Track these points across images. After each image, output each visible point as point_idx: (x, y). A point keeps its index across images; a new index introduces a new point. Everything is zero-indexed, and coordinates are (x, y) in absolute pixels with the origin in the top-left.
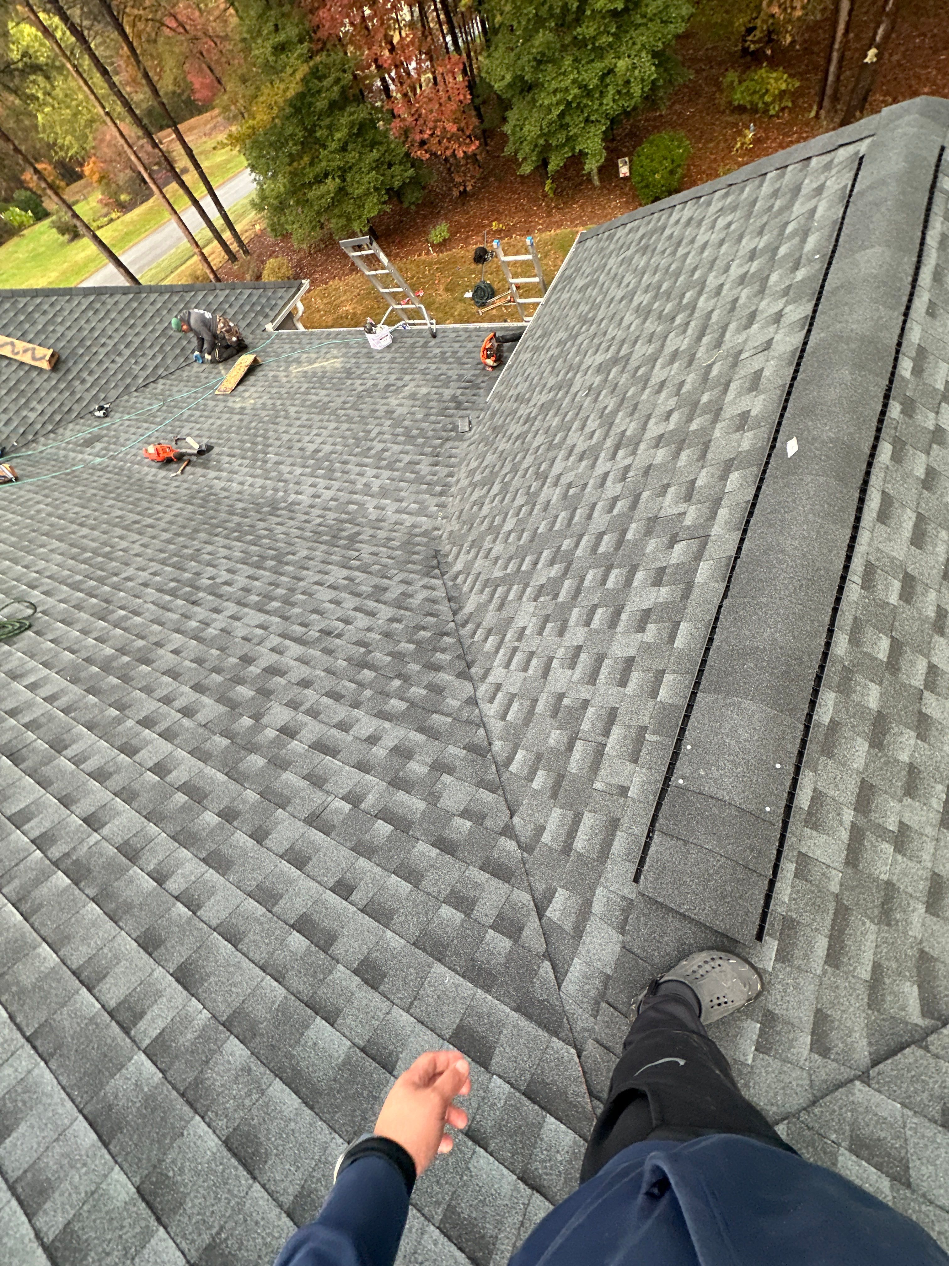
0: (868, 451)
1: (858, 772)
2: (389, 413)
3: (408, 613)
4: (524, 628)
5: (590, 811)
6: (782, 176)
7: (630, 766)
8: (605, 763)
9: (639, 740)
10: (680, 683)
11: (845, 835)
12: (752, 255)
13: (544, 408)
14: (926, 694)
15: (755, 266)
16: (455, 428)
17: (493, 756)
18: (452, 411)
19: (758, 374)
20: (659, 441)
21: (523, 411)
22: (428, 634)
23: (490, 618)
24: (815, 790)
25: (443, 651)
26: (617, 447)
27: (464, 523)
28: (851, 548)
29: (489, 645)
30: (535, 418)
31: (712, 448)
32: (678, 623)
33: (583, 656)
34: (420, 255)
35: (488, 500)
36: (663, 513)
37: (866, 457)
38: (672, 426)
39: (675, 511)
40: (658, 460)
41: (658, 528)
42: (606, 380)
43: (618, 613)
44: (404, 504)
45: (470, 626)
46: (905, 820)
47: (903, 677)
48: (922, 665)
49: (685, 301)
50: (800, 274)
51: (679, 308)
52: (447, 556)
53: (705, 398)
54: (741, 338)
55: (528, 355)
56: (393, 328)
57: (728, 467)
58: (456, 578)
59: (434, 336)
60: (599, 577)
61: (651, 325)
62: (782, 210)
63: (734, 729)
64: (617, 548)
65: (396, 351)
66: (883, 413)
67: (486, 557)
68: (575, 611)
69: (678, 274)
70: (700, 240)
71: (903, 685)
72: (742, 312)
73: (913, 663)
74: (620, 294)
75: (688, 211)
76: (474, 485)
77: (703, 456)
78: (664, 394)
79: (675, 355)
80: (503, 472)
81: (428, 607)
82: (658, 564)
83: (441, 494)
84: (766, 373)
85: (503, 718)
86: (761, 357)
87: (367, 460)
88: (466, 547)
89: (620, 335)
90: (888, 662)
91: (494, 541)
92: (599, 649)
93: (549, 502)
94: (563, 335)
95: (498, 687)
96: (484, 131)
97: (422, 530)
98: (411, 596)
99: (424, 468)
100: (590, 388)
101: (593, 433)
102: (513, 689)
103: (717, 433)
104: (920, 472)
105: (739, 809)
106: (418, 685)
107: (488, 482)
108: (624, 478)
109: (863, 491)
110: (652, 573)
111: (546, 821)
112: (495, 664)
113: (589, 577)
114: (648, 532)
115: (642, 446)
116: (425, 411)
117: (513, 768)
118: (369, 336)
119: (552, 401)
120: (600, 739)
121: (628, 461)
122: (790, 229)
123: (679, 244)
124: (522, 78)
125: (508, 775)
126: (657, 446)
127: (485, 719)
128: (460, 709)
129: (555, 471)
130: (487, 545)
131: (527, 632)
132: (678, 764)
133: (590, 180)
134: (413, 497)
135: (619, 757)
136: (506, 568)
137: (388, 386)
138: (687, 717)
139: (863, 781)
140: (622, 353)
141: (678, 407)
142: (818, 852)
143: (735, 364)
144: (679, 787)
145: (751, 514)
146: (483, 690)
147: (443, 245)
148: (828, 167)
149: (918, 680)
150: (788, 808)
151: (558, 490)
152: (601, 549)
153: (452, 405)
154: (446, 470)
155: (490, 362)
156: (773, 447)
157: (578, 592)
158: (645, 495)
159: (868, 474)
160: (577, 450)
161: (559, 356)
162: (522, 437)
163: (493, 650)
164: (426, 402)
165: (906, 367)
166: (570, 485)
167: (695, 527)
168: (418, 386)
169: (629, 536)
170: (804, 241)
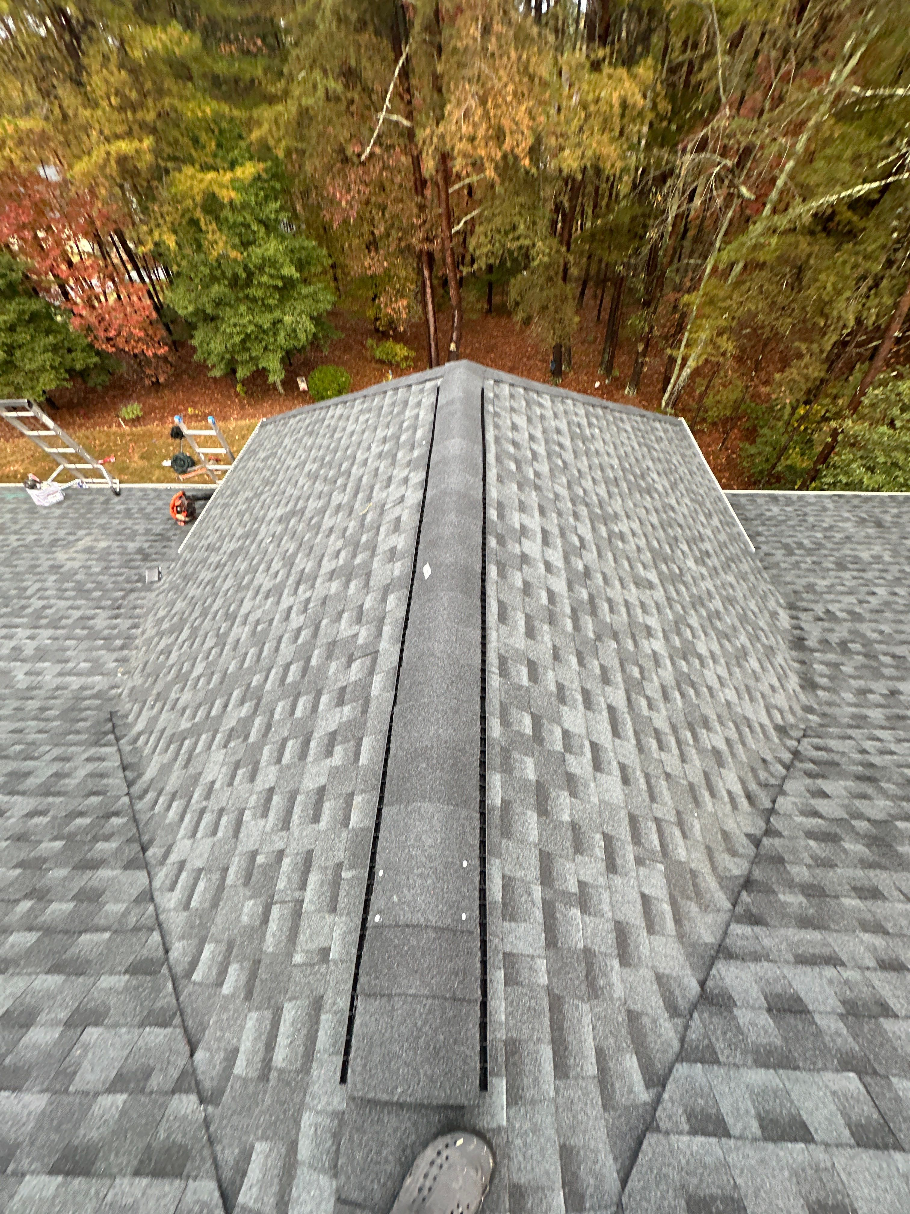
0: (479, 570)
1: (536, 845)
2: (55, 568)
3: (58, 800)
4: (213, 782)
5: (290, 1000)
6: (396, 394)
7: (329, 918)
8: (304, 923)
9: (336, 882)
10: (369, 802)
11: (539, 915)
12: (385, 440)
13: (234, 555)
14: (567, 755)
15: (387, 447)
16: (141, 579)
17: (170, 969)
18: (137, 564)
19: (398, 519)
20: (332, 575)
21: (214, 559)
22: (87, 821)
23: (173, 782)
24: (504, 877)
25: (107, 838)
26: (298, 583)
27: (149, 675)
28: (484, 645)
29: (172, 815)
30: (225, 565)
31: (373, 577)
32: (361, 739)
33: (276, 799)
34: (110, 427)
35: (175, 648)
36: (340, 637)
37: (479, 576)
38: (341, 562)
39: (350, 633)
40: (333, 590)
41: (337, 651)
42: (286, 529)
43: (306, 743)
44: (71, 665)
45: (151, 795)
46: (582, 878)
47: (547, 745)
48: (558, 733)
49: (343, 469)
50: (416, 453)
51: (339, 474)
52: (127, 716)
53: (364, 539)
54: (384, 495)
55: (219, 511)
56: (65, 486)
57: (386, 591)
58: (136, 740)
59: (118, 494)
60: (288, 708)
61: (319, 486)
62: (399, 414)
63: (418, 838)
64: (303, 676)
65: (69, 507)
66: (484, 544)
67: (173, 709)
68: (266, 750)
69: (336, 451)
70: (349, 429)
71: (549, 752)
72: (382, 478)
73: (551, 732)
74: (294, 464)
75: (339, 410)
76: (161, 634)
77: (367, 584)
78: (333, 538)
79: (339, 508)
80: (193, 617)
81: (90, 785)
82: (339, 685)
83: (122, 648)
84: (404, 518)
85: (187, 906)
86: (398, 508)
87: (18, 621)
88: (150, 701)
89: (296, 493)
90: (534, 735)
91: (182, 690)
92: (292, 785)
93: (238, 641)
94: (249, 494)
95: (182, 865)
96: (174, 342)
97: (95, 691)
98: (67, 775)
99: (100, 622)
100: (273, 536)
101: (277, 573)
102: (199, 863)
103: (375, 565)
104: (519, 584)
105: (436, 929)
106: (61, 900)
107: (177, 629)
108: (305, 610)
109: (483, 600)
110: (335, 694)
111: (239, 1040)
112: (179, 836)
113: (279, 709)
114: (329, 656)
115: (319, 581)
116: (103, 564)
117: (197, 976)
118: (30, 492)
119: (241, 549)
120: (297, 895)
121: (308, 594)
122: (405, 425)
123: (335, 431)
124: (204, 311)
125: (190, 988)
126: (331, 579)
127: (162, 917)
128: (126, 913)
129: (244, 610)
130: (173, 696)
131: (217, 786)
132: (373, 898)
133: (275, 388)
134: (83, 656)
135: (319, 911)
136: (194, 717)
137: (56, 540)
138: (376, 839)
139: (541, 852)
140: (299, 506)
141: (344, 547)
142: (521, 945)
143: (382, 513)
144: (376, 926)
145: (406, 627)
146: (161, 876)
147: (136, 421)
148: (422, 391)
149: (559, 747)
150: (483, 907)
151: (246, 629)
152: (289, 679)
153: (139, 557)
154: (130, 622)
155: (181, 517)
156: (414, 572)
157: (268, 727)
158: (324, 622)
159: (483, 587)
160: (263, 590)
161: (246, 511)
162: (212, 582)
163: (177, 818)
164: (105, 556)
165: (492, 513)
166: (258, 622)
167: (366, 645)
168: (96, 540)
169: (314, 662)
170: (415, 432)
